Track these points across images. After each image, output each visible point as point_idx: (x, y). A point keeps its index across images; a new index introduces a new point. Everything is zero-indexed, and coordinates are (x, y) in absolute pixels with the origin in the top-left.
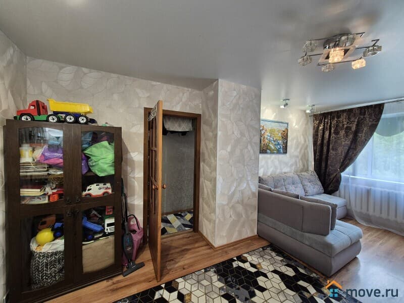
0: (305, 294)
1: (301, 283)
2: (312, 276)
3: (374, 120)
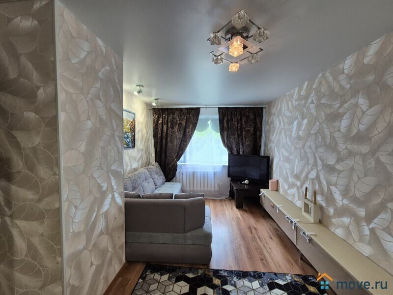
1: (200, 291)
2: (199, 274)
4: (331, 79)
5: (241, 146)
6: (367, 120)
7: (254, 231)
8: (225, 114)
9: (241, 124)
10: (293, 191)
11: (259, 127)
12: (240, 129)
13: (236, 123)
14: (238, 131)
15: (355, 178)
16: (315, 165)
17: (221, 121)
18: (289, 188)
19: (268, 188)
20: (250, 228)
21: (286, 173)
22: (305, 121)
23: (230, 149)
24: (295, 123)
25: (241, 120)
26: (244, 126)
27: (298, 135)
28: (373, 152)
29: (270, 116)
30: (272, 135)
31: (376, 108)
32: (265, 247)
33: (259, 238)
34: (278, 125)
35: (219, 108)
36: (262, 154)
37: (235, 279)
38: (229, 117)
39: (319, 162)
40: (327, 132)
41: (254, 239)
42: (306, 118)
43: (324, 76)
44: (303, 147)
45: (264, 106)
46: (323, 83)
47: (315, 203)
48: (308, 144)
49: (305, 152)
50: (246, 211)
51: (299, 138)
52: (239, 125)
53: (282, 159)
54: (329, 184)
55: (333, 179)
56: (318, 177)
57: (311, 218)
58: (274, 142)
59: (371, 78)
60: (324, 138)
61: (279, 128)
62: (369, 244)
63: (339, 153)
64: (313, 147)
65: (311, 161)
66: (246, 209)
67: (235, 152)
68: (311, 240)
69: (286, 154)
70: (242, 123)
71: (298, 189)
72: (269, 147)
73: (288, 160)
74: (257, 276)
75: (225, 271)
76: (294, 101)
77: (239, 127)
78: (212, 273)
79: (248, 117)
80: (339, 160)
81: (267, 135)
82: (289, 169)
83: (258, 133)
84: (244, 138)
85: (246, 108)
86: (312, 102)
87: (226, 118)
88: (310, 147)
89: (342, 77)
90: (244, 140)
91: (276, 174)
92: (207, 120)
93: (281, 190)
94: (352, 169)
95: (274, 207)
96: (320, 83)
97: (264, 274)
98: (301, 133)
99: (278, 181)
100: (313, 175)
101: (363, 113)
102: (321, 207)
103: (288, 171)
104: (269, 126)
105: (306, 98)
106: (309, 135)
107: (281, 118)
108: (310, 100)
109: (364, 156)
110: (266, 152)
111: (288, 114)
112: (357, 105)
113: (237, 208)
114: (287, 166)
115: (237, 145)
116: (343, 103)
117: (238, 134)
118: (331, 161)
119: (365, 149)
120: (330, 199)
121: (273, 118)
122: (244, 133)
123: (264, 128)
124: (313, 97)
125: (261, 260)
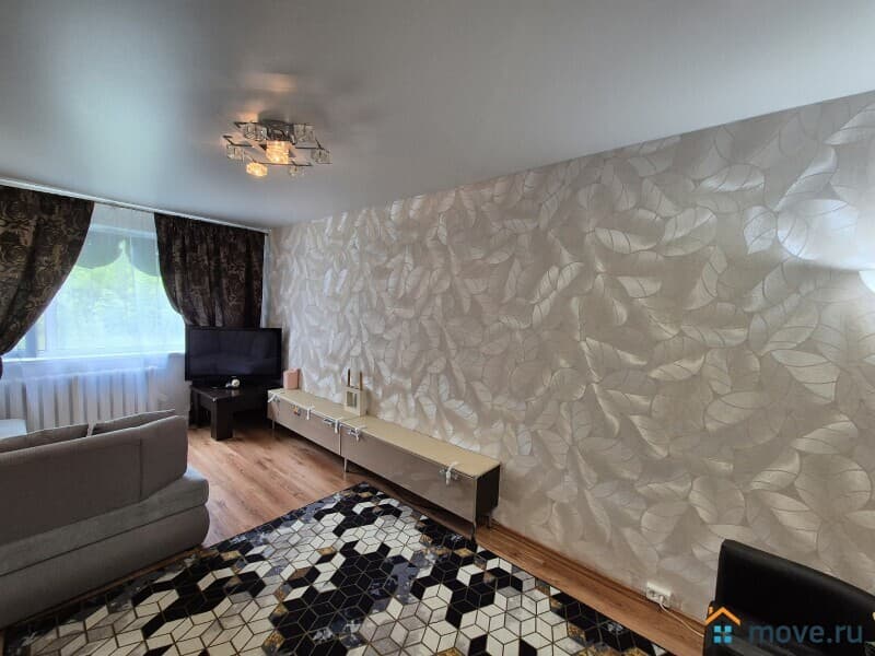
0: (232, 583)
1: (204, 584)
2: (189, 565)
3: (76, 231)
4: (376, 221)
5: (218, 310)
6: (411, 281)
7: (268, 465)
8: (176, 233)
9: (218, 262)
10: (328, 380)
11: (256, 271)
12: (214, 271)
13: (206, 258)
14: (210, 277)
15: (403, 348)
16: (360, 336)
17: (165, 248)
18: (321, 378)
19: (282, 387)
20: (260, 463)
21: (316, 355)
22: (345, 272)
23: (190, 314)
24: (329, 273)
25: (217, 252)
26: (225, 265)
27: (334, 293)
28: (417, 317)
29: (280, 253)
30: (286, 289)
31: (418, 270)
32: (295, 478)
33: (281, 470)
34: (296, 272)
35: (156, 214)
36: (263, 324)
37: (262, 536)
38: (187, 242)
39: (364, 332)
40: (373, 290)
41: (273, 475)
42: (345, 268)
43: (368, 215)
44: (342, 310)
45: (264, 231)
46: (368, 222)
47: (361, 389)
48: (349, 306)
49: (345, 320)
50: (240, 440)
51: (335, 297)
52: (213, 263)
53: (306, 331)
54: (377, 359)
55: (381, 352)
56: (363, 353)
57: (357, 411)
58: (288, 302)
59: (415, 236)
60: (369, 299)
61: (298, 277)
62: (415, 416)
63: (386, 319)
64: (356, 311)
65: (354, 331)
66: (240, 436)
67: (203, 321)
68: (361, 436)
69: (314, 323)
70: (219, 260)
71: (335, 376)
72: (279, 310)
73: (317, 332)
74: (295, 515)
75: (239, 536)
76: (326, 239)
77: (212, 268)
78: (216, 551)
79: (232, 247)
80: (388, 327)
81: (273, 288)
82: (320, 347)
83: (255, 283)
84: (225, 292)
85: (227, 227)
86: (354, 246)
87: (177, 244)
88: (352, 311)
89: (389, 224)
90: (225, 297)
91: (295, 359)
92: (117, 238)
93: (306, 386)
94: (400, 337)
95: (299, 413)
96: (364, 224)
97: (305, 508)
98: (338, 289)
99: (299, 371)
100: (357, 351)
101: (409, 272)
102: (368, 393)
103: (318, 351)
104: (277, 270)
105: (346, 237)
106: (351, 293)
107: (302, 261)
108: (351, 243)
109: (410, 320)
110: (272, 320)
111: (315, 256)
112: (403, 263)
113: (218, 440)
114: (316, 342)
115: (209, 306)
116: (390, 256)
117: (210, 282)
118: (378, 330)
119: (410, 313)
120: (378, 379)
121: (286, 259)
122: (224, 281)
123: (267, 275)
124: (355, 239)
125: (295, 495)
